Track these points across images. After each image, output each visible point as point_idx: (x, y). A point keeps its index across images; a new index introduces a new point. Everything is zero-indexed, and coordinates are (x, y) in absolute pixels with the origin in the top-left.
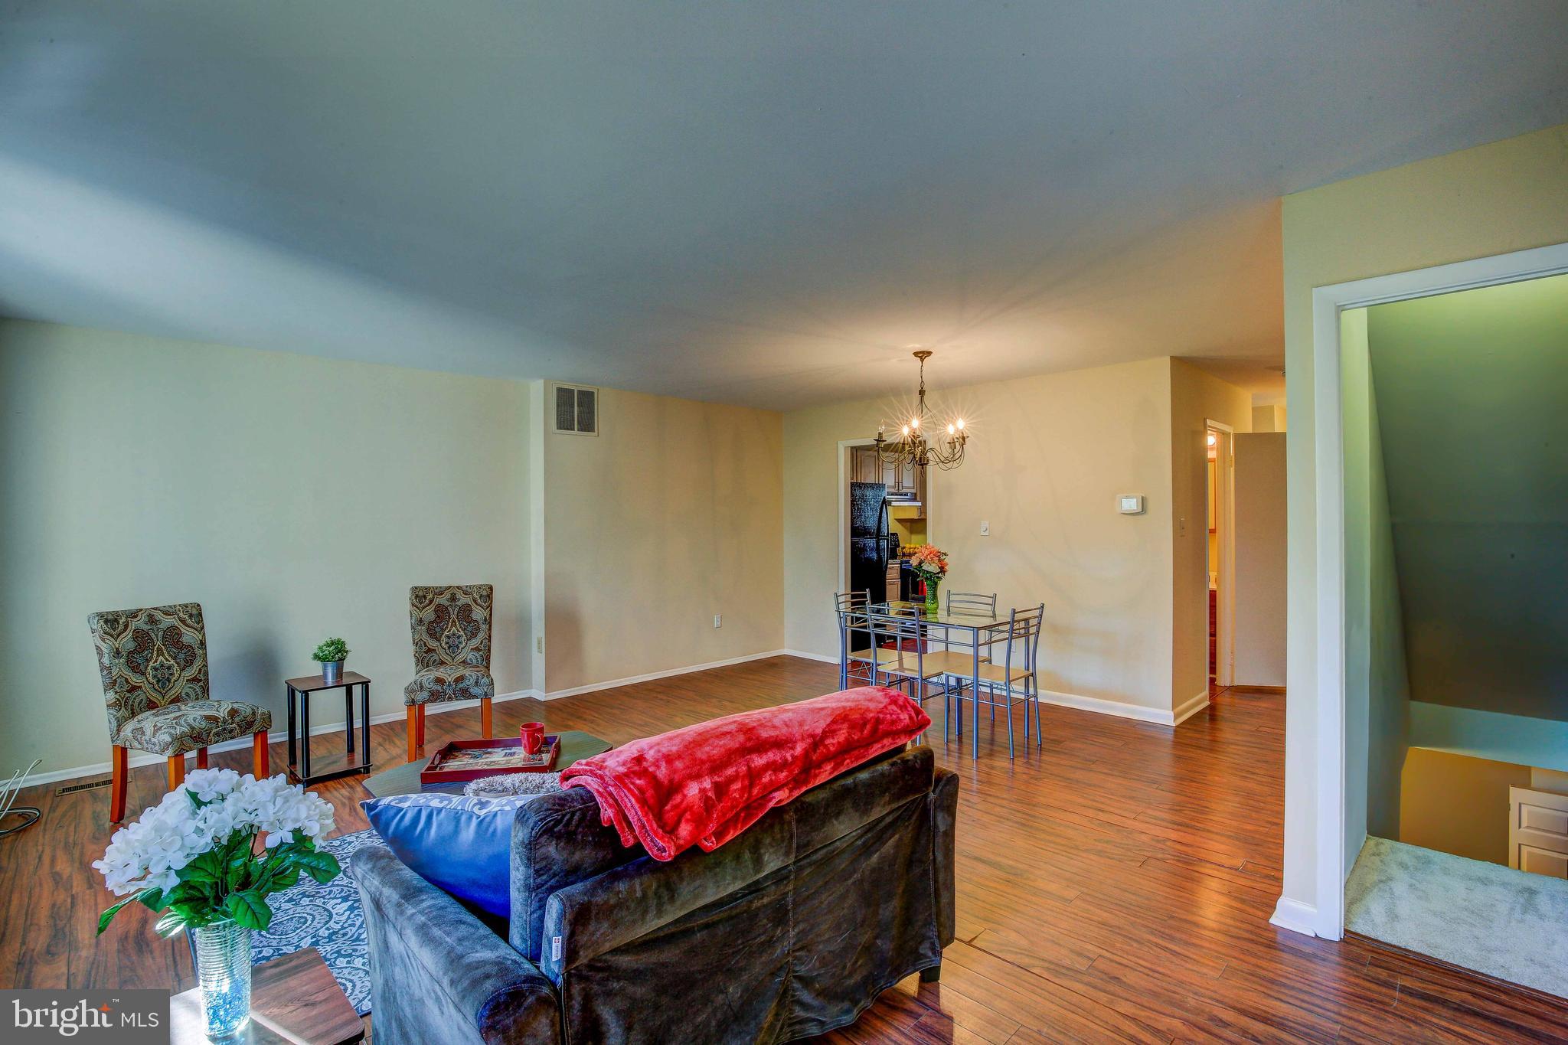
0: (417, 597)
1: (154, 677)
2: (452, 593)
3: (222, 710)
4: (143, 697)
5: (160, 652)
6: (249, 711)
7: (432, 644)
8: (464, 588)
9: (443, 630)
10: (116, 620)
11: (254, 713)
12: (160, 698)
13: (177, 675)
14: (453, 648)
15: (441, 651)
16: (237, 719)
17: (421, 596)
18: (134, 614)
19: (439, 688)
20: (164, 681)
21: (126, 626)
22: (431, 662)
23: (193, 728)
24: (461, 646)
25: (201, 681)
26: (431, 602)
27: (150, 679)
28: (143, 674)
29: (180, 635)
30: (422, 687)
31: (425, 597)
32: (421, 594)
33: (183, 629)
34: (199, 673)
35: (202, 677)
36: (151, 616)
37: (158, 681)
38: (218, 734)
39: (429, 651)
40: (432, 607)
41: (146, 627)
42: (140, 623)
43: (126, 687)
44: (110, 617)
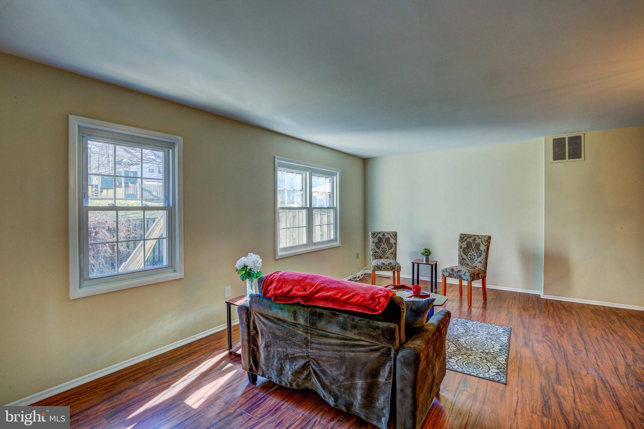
0: (461, 237)
1: (382, 250)
2: (475, 238)
3: (387, 262)
4: (378, 255)
5: (384, 244)
6: (394, 264)
7: (464, 257)
8: (479, 236)
9: (469, 252)
10: (375, 234)
11: (395, 265)
12: (383, 256)
13: (387, 251)
14: (472, 260)
15: (468, 260)
16: (390, 266)
17: (463, 238)
18: (380, 233)
19: (452, 272)
20: (384, 252)
21: (377, 236)
22: (464, 264)
23: (378, 265)
24: (475, 260)
25: (393, 254)
26: (466, 240)
27: (381, 251)
28: (379, 249)
29: (390, 240)
30: (446, 271)
31: (464, 238)
32: (462, 236)
33: (391, 238)
34: (393, 252)
35: (394, 253)
36: (384, 234)
37: (383, 252)
38: (384, 268)
39: (463, 259)
40: (466, 242)
41: (382, 237)
42: (380, 235)
43: (375, 251)
44: (373, 233)
